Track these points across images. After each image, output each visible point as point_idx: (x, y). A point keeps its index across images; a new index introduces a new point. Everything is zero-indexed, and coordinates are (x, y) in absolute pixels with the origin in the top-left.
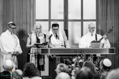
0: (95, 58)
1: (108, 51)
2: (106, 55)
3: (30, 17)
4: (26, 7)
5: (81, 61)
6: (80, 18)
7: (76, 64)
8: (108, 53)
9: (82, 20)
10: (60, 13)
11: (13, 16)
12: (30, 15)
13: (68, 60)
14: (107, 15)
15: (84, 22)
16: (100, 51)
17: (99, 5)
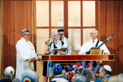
0: (95, 64)
1: (107, 58)
2: (106, 61)
3: (31, 25)
4: (27, 14)
5: (81, 67)
6: (80, 26)
7: (77, 71)
8: (107, 60)
9: (82, 28)
10: (60, 20)
11: (14, 23)
12: (31, 22)
13: (68, 67)
14: (106, 22)
15: (84, 29)
16: (99, 57)
17: (99, 13)
